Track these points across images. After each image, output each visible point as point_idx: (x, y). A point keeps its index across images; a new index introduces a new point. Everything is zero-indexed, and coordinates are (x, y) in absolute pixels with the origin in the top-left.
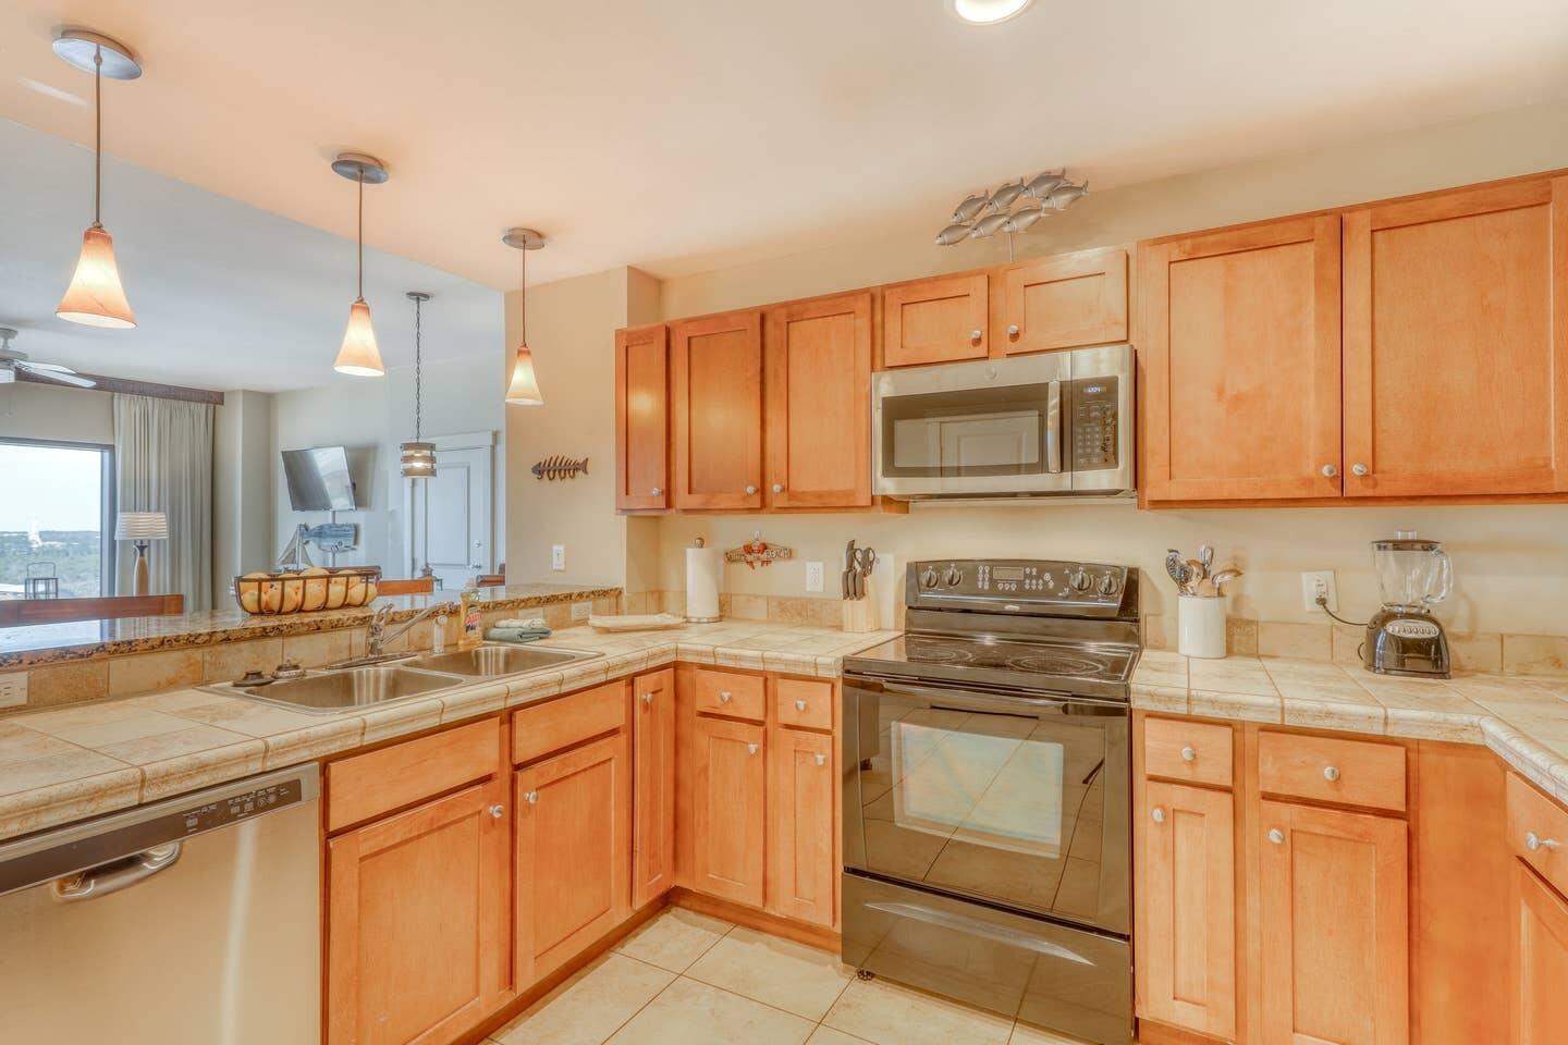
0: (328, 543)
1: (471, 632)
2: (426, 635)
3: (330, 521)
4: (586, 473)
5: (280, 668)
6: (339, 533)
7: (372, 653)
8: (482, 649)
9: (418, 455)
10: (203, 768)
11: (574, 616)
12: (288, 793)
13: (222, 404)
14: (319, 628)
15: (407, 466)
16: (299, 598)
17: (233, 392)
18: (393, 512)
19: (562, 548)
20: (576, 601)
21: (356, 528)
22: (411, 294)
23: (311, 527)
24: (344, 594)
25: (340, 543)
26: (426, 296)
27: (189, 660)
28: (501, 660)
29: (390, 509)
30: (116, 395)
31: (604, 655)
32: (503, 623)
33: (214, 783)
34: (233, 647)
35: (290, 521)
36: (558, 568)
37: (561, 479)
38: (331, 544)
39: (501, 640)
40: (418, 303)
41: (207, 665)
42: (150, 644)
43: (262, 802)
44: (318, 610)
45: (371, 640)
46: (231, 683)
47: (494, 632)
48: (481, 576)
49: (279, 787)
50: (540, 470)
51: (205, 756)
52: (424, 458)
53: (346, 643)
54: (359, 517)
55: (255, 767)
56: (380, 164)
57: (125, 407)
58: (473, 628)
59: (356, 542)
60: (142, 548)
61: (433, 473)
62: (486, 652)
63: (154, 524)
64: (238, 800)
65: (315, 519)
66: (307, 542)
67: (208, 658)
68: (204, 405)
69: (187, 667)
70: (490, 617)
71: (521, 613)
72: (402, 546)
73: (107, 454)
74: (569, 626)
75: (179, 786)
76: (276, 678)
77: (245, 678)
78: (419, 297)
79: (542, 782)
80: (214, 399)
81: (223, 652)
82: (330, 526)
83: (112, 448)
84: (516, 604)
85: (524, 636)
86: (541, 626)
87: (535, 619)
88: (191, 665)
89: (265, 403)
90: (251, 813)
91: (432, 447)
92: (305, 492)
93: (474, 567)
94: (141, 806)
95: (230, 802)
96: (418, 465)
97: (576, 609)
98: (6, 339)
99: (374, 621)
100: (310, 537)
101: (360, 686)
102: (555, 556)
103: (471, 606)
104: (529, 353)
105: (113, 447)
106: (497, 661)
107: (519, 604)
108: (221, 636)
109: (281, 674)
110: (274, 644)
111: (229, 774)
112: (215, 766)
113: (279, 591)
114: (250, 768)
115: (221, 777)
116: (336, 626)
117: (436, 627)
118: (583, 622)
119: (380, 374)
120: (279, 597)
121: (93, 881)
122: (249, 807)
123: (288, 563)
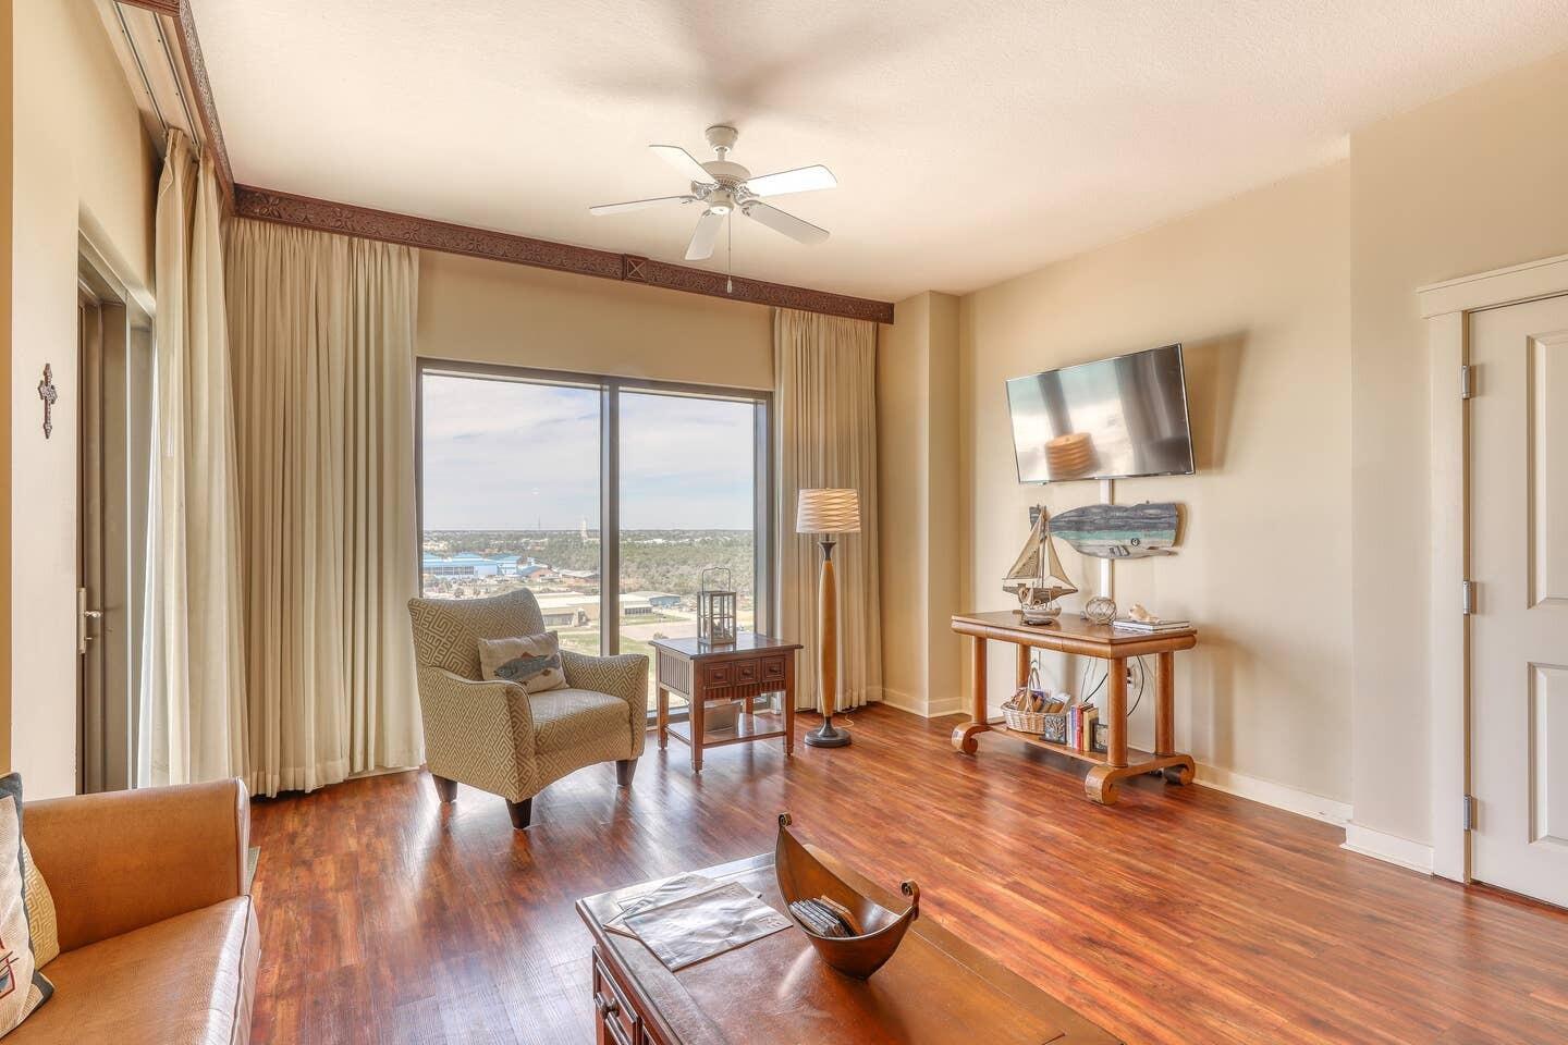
13: (893, 319)
17: (911, 300)
21: (1178, 510)
25: (1134, 542)
57: (788, 328)
60: (828, 547)
68: (865, 325)
73: (762, 408)
80: (880, 313)
83: (769, 397)
89: (955, 307)
105: (772, 393)
123: (1026, 576)
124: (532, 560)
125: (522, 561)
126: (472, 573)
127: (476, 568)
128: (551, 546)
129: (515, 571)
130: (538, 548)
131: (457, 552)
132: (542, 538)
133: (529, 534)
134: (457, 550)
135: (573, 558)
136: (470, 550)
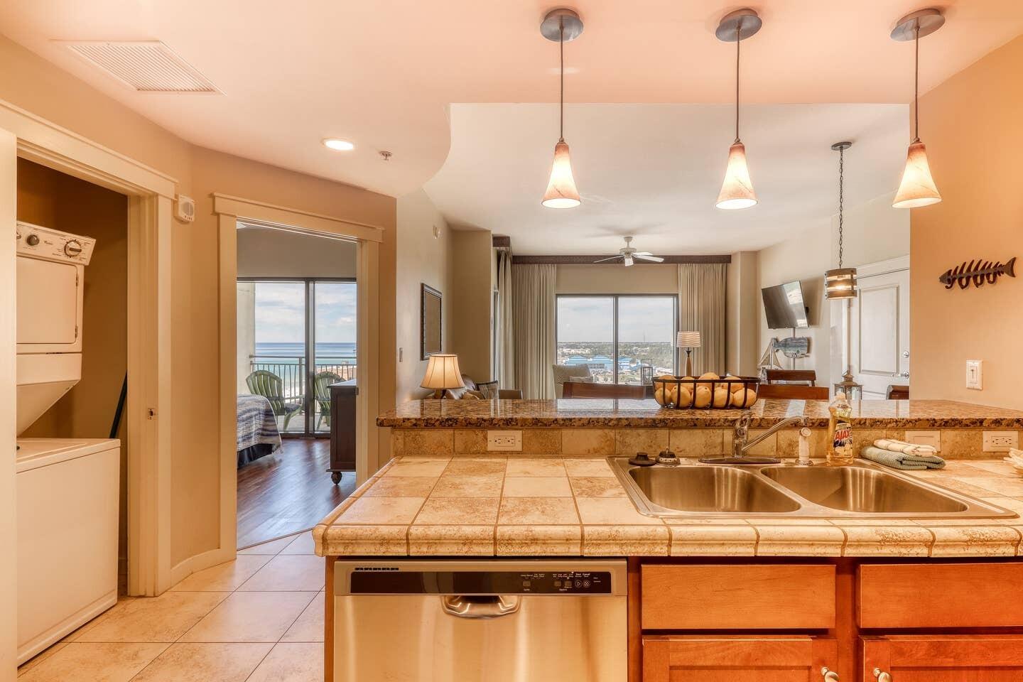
0: (791, 351)
1: (839, 449)
2: (793, 445)
3: (792, 336)
4: (1013, 275)
5: (662, 455)
6: (798, 344)
7: (738, 454)
8: (849, 469)
9: (841, 279)
10: (534, 541)
11: (987, 447)
12: (600, 583)
13: (730, 262)
14: (695, 425)
15: (831, 289)
16: (691, 397)
17: (736, 254)
18: (834, 327)
19: (976, 364)
20: (989, 429)
21: (809, 341)
22: (835, 145)
23: (780, 340)
24: (726, 397)
25: (798, 352)
26: (849, 143)
27: (606, 437)
28: (872, 484)
29: (832, 326)
30: (679, 265)
31: (1016, 517)
32: (882, 443)
33: (544, 555)
34: (635, 432)
35: (768, 335)
36: (971, 386)
37: (977, 285)
38: (792, 352)
39: (878, 463)
40: (841, 151)
41: (618, 443)
42: (582, 422)
43: (578, 584)
44: (704, 408)
45: (737, 441)
46: (627, 459)
47: (870, 451)
48: (893, 386)
49: (593, 574)
50: (950, 279)
51: (539, 531)
52: (846, 282)
53: (720, 440)
54: (811, 333)
55: (575, 550)
56: (752, 12)
57: (684, 270)
58: (842, 445)
59: (808, 351)
60: (689, 352)
61: (853, 293)
62: (854, 473)
63: (693, 338)
64: (560, 576)
65: (783, 334)
66: (777, 351)
67: (618, 437)
68: (721, 265)
69: (606, 442)
70: (866, 434)
71: (908, 434)
72: (841, 355)
73: (675, 299)
74: (978, 458)
75: (520, 550)
76: (657, 462)
77: (637, 458)
78: (841, 146)
79: (900, 662)
80: (726, 260)
81: (627, 434)
82: (792, 339)
83: (676, 295)
84: (900, 424)
85: (902, 463)
86: (931, 454)
87: (927, 444)
88: (608, 440)
89: (754, 257)
90: (569, 591)
91: (853, 271)
92: (778, 317)
93: (902, 375)
94: (495, 558)
95: (555, 576)
96: (841, 288)
97: (989, 439)
98: (628, 242)
99: (738, 425)
100: (779, 346)
101: (719, 482)
102: (969, 373)
103: (840, 422)
104: (923, 148)
105: (678, 294)
106: (867, 487)
107: (905, 424)
108: (625, 423)
109: (663, 459)
110: (662, 433)
111: (555, 551)
112: (545, 541)
113: (677, 390)
114: (571, 550)
115: (549, 551)
116: (710, 425)
117: (800, 439)
118: (998, 455)
119: (754, 203)
120: (676, 395)
121: (469, 604)
122: (568, 585)
123: (765, 364)
124: (639, 361)
125: (633, 362)
126: (603, 368)
127: (605, 365)
128: (651, 352)
129: (628, 367)
130: (643, 354)
131: (596, 355)
132: (646, 347)
133: (638, 345)
134: (595, 354)
135: (665, 360)
136: (602, 354)
